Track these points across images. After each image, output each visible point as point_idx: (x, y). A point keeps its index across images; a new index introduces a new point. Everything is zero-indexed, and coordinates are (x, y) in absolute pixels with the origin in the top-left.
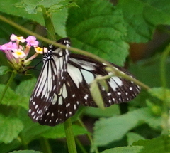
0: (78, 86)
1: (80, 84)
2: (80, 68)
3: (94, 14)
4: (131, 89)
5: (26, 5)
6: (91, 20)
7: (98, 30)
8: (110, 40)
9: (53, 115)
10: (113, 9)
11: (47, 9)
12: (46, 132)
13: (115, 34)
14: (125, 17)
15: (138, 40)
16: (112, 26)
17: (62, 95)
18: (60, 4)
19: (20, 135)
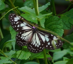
0: (44, 42)
1: (45, 41)
2: (45, 36)
3: (53, 20)
4: (60, 44)
5: (32, 17)
6: (52, 22)
7: (54, 25)
8: (58, 29)
9: (35, 50)
10: (59, 19)
11: (39, 19)
12: (38, 56)
13: (60, 27)
14: (63, 22)
15: (67, 28)
16: (59, 24)
17: (38, 44)
18: (42, 17)
19: (30, 57)
